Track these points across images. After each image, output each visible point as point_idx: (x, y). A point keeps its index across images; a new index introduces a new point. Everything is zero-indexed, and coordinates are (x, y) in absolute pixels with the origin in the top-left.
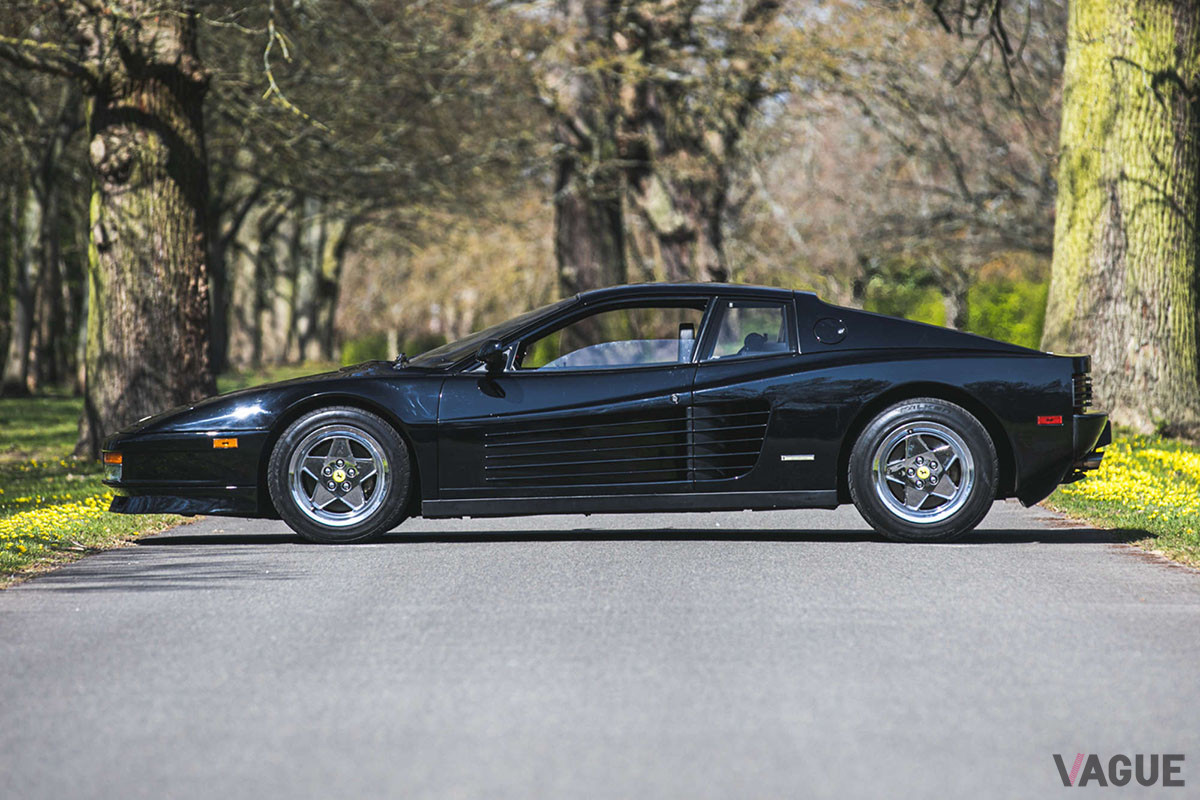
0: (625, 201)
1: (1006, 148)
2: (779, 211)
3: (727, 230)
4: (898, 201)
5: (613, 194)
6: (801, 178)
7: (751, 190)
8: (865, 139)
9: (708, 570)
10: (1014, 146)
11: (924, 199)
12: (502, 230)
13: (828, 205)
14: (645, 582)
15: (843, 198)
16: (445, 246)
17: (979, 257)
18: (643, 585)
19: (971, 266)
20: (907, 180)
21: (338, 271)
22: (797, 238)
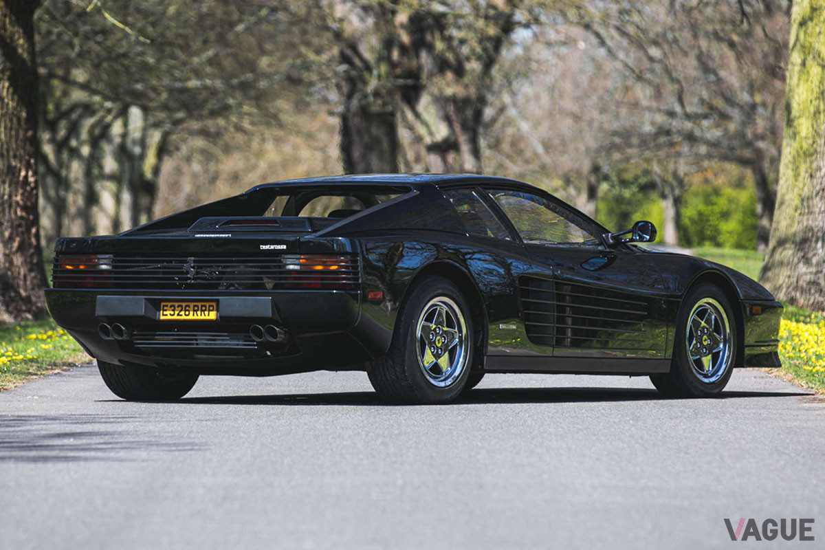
0: (399, 115)
1: (716, 74)
2: (525, 126)
3: (483, 143)
4: (625, 119)
5: (389, 108)
6: (545, 100)
7: (502, 110)
8: (599, 67)
9: (492, 443)
10: (723, 73)
11: (647, 116)
12: (294, 139)
13: (569, 121)
14: (434, 454)
15: (580, 115)
16: (247, 154)
17: (694, 166)
18: (432, 457)
19: (686, 174)
20: (633, 101)
21: (156, 171)
22: (540, 149)
